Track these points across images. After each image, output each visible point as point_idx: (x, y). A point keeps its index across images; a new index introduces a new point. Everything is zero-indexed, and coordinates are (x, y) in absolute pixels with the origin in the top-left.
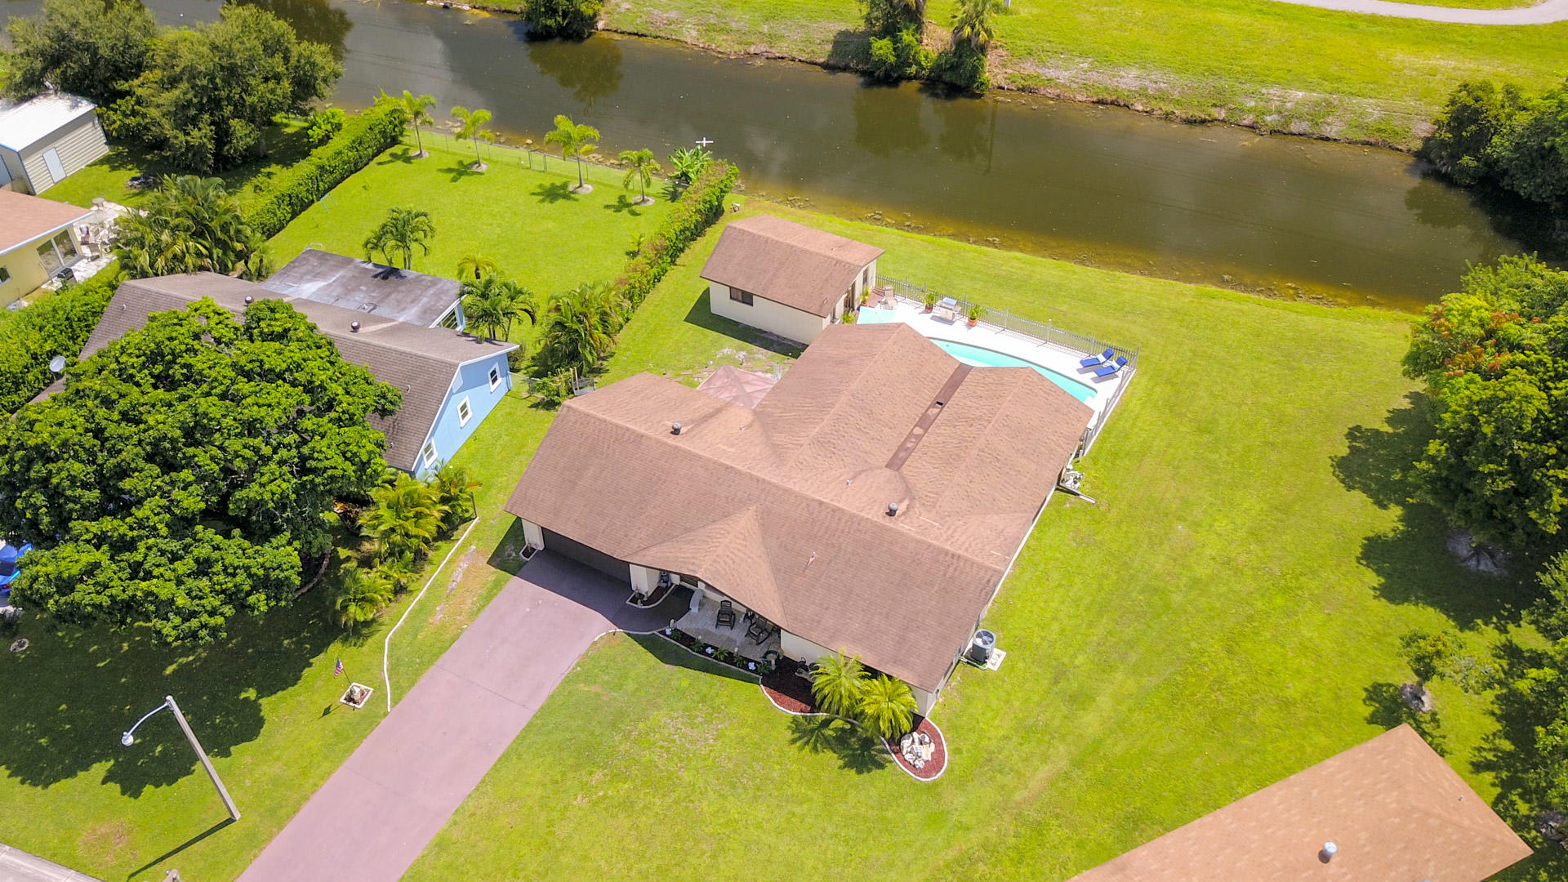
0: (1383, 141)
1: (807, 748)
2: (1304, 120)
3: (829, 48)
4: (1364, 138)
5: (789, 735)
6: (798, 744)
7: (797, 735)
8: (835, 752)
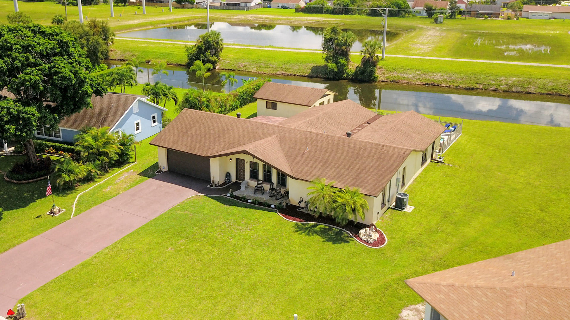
0: (556, 93)
1: (303, 234)
2: (518, 87)
3: (310, 71)
4: (546, 92)
5: (294, 229)
6: (298, 232)
7: (298, 229)
8: (320, 236)
